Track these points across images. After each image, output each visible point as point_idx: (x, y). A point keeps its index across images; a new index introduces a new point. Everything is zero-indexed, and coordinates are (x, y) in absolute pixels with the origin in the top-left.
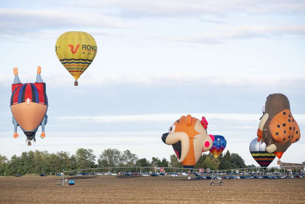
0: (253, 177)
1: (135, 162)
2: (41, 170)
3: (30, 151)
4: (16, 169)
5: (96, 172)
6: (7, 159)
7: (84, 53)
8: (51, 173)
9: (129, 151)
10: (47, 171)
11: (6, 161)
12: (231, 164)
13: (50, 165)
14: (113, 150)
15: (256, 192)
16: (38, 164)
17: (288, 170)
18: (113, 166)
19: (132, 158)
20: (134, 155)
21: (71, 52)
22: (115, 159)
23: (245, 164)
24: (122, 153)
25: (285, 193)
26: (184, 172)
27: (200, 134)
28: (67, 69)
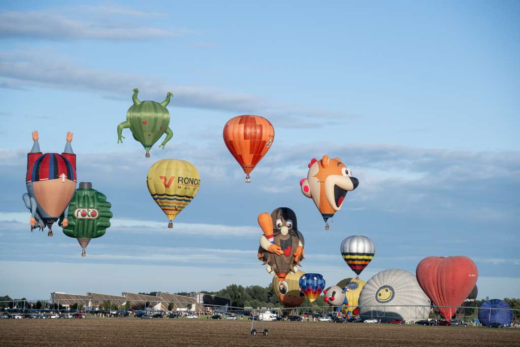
0: (6, 317)
7: (180, 187)
15: (11, 341)
17: (63, 305)
21: (164, 185)
25: (58, 342)
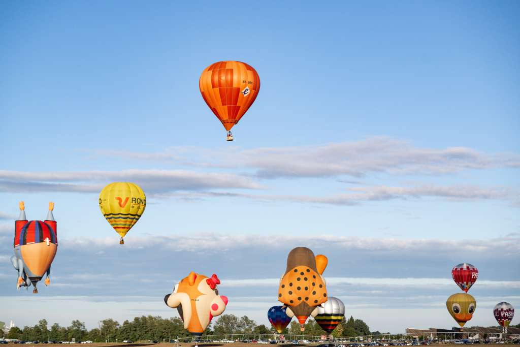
1: (253, 329)
2: (154, 336)
3: (143, 316)
4: (129, 336)
5: (213, 339)
6: (118, 325)
7: (133, 207)
8: (164, 340)
9: (246, 317)
10: (161, 337)
11: (118, 327)
12: (355, 331)
13: (164, 331)
14: (229, 316)
16: (151, 330)
17: (414, 337)
18: (230, 332)
19: (250, 325)
20: (252, 321)
21: (119, 206)
22: (232, 326)
23: (369, 331)
24: (239, 319)
26: (305, 339)
27: (204, 294)
28: (112, 225)
